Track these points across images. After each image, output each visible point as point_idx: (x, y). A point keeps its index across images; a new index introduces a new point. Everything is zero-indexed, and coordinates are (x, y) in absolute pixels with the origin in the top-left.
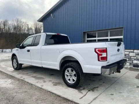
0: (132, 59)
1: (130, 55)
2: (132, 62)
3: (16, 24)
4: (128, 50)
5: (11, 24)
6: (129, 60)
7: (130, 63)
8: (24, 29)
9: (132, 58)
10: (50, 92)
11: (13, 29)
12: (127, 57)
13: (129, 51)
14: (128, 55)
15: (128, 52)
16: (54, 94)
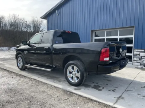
0: (142, 59)
1: (140, 55)
2: (142, 62)
3: (13, 21)
4: (138, 50)
5: (8, 20)
6: (139, 60)
7: (140, 63)
8: (21, 26)
9: (142, 57)
10: (69, 92)
11: (9, 26)
12: (138, 57)
13: (140, 50)
14: (139, 55)
15: (139, 52)
16: (74, 94)
